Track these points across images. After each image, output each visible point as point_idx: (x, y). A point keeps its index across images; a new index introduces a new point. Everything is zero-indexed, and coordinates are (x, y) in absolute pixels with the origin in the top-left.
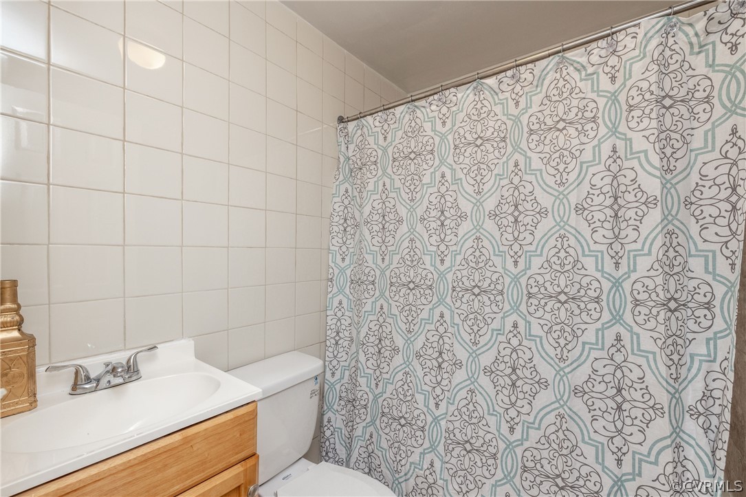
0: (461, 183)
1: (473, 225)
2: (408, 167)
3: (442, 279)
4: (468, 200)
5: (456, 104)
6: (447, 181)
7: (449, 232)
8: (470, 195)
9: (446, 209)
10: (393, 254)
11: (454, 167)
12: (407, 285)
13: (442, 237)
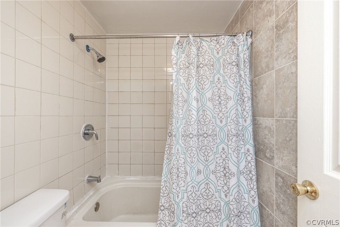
0: (227, 82)
1: (235, 102)
2: (199, 72)
3: (222, 130)
4: (231, 90)
5: (224, 44)
6: (220, 82)
7: (223, 107)
8: (232, 88)
9: (221, 95)
10: (182, 119)
11: (224, 75)
12: (203, 135)
13: (220, 110)
